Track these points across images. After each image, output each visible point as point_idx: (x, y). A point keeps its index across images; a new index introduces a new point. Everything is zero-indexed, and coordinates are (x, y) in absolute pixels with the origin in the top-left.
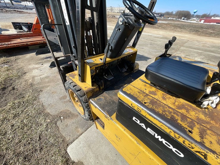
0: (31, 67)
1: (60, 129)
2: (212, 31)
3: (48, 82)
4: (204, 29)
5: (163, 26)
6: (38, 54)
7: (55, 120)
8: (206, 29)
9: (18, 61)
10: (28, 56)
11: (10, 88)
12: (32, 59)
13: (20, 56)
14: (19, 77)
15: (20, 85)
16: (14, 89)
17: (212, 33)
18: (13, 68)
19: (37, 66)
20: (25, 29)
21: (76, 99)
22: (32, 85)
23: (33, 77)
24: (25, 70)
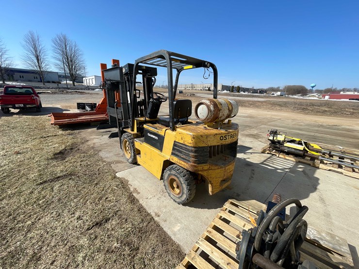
0: (92, 137)
1: (113, 167)
2: (327, 109)
3: (106, 146)
4: (315, 107)
5: (257, 104)
6: (98, 129)
7: (110, 164)
8: (319, 106)
9: (81, 133)
10: (90, 130)
11: (76, 149)
12: (93, 132)
13: (83, 130)
14: (83, 143)
15: (84, 147)
16: (79, 149)
17: (326, 111)
18: (78, 138)
19: (97, 137)
20: (88, 108)
21: (127, 148)
22: (93, 148)
23: (94, 144)
24: (87, 139)
